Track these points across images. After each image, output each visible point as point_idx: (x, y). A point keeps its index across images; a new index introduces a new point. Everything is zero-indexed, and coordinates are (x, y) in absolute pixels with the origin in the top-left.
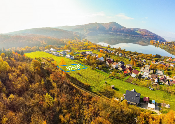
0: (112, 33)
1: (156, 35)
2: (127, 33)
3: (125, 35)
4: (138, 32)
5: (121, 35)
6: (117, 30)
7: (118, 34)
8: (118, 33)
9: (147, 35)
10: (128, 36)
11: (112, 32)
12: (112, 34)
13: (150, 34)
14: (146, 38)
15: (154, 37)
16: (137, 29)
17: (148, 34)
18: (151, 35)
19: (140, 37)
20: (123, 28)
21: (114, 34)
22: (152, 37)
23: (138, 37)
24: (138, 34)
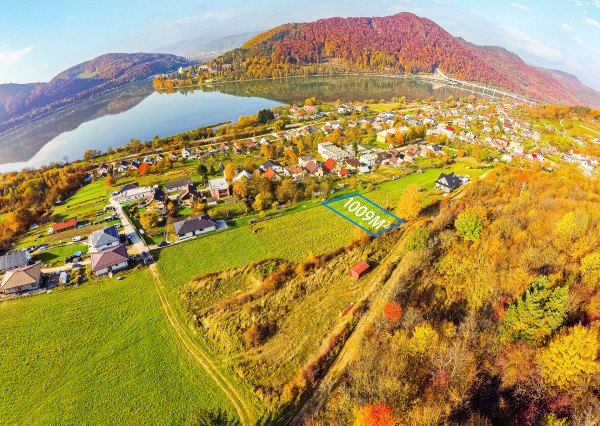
0: (12, 120)
1: (148, 55)
2: (58, 96)
3: (57, 106)
4: (87, 75)
5: (46, 111)
6: (23, 104)
7: (34, 116)
8: (34, 112)
9: (122, 72)
10: (67, 103)
11: (11, 116)
12: (17, 122)
13: (130, 64)
14: (125, 82)
15: (151, 66)
16: (79, 68)
17: (123, 66)
18: (135, 64)
19: (106, 87)
20: (39, 89)
21: (22, 121)
22: (139, 68)
23: (99, 90)
24: (95, 81)
